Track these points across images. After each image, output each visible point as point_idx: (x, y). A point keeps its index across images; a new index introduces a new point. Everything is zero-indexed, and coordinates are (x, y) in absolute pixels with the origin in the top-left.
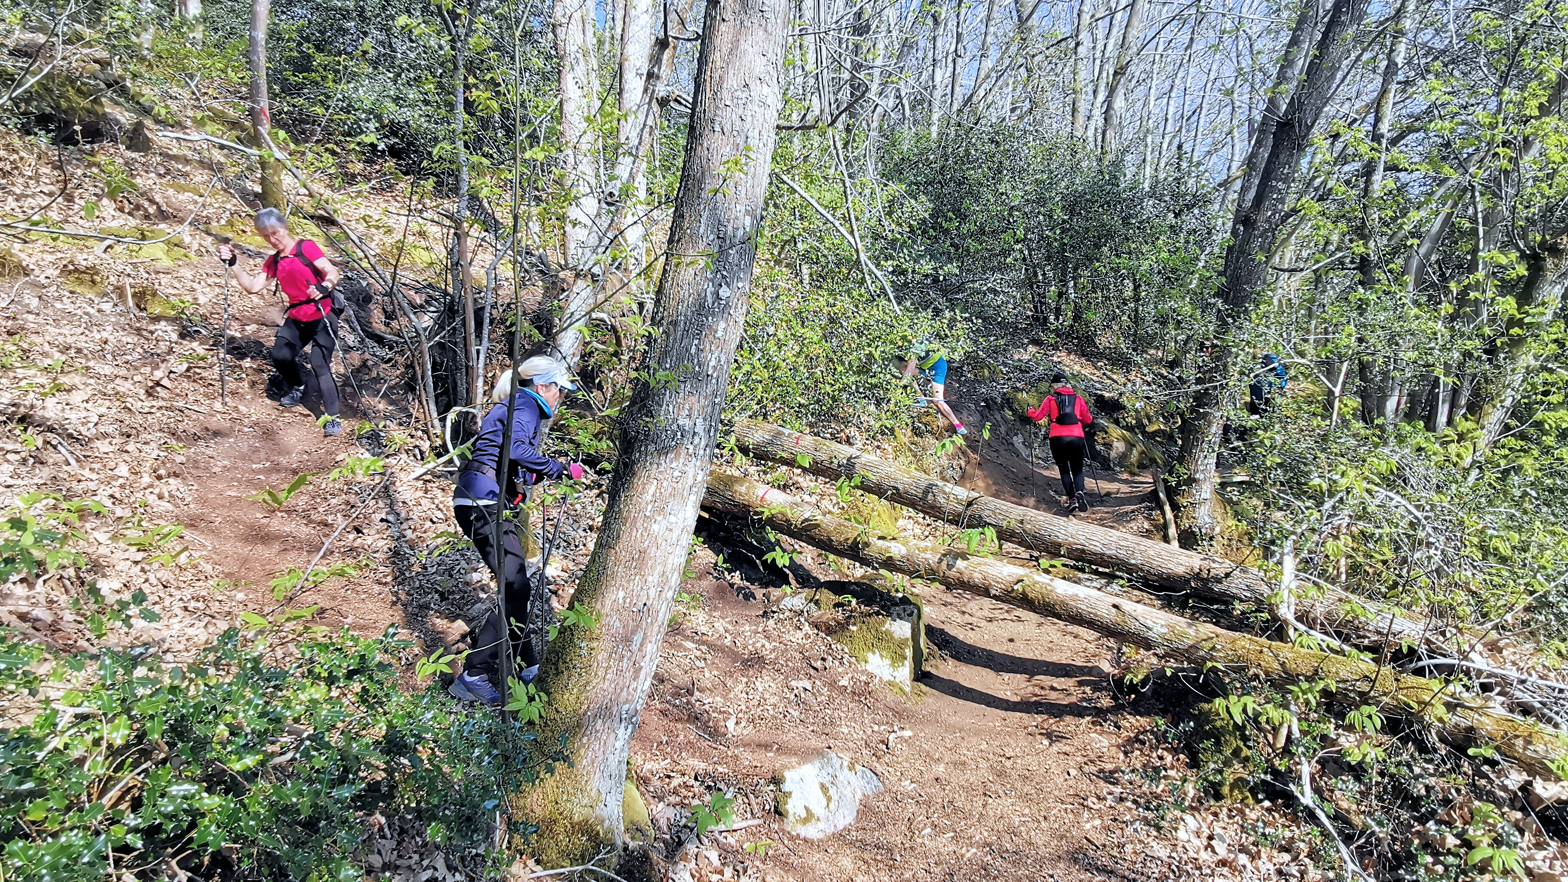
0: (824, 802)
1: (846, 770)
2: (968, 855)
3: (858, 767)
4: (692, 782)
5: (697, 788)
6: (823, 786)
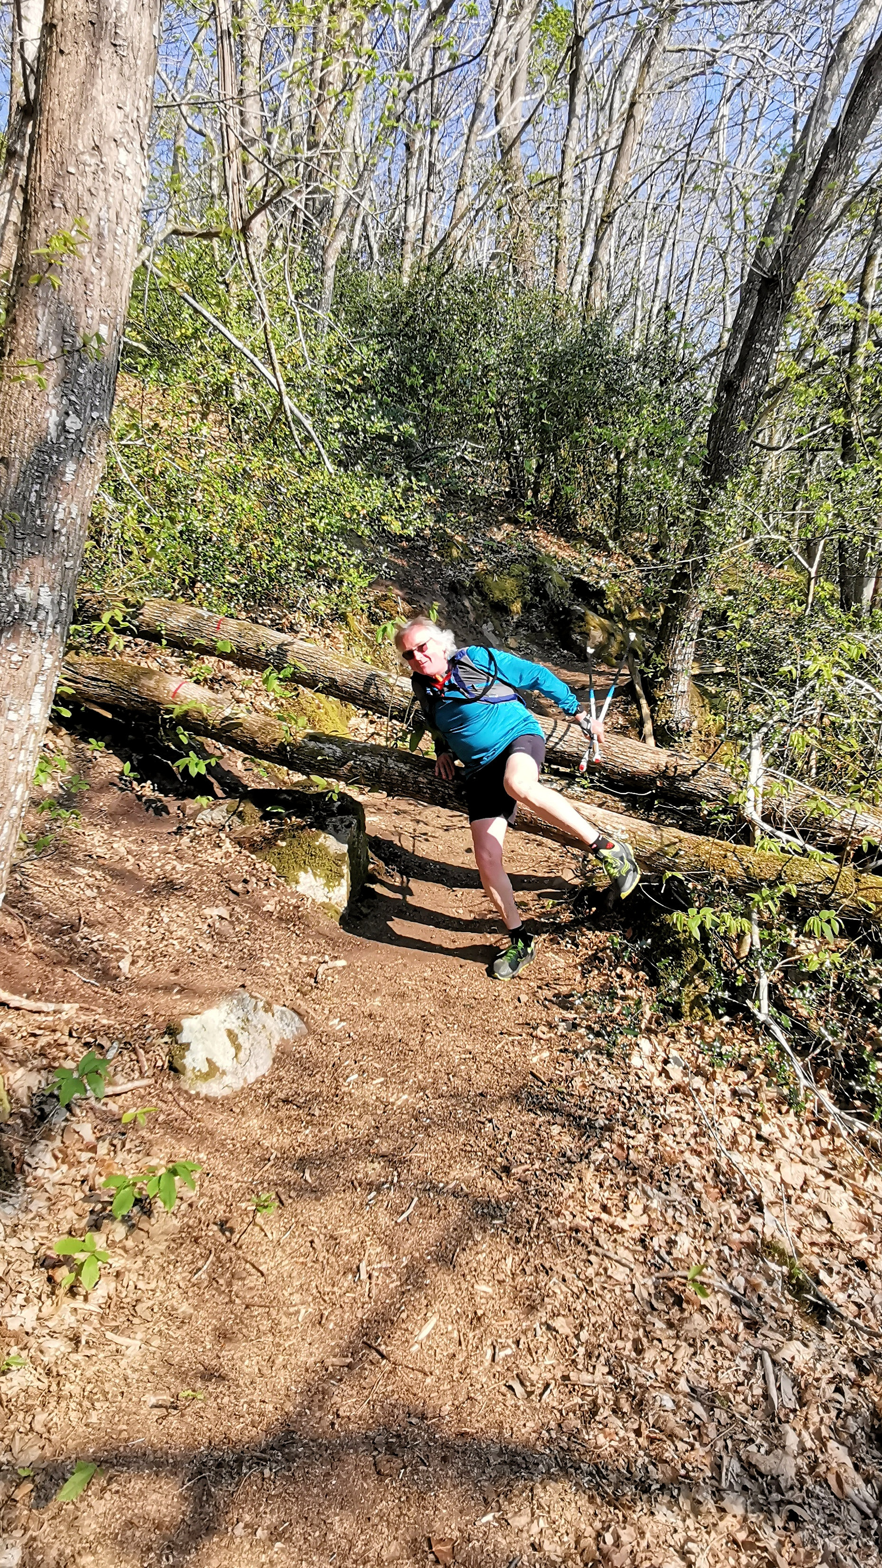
0: (233, 1051)
1: (261, 1012)
2: (399, 1103)
3: (276, 1007)
4: (65, 1039)
5: (73, 1046)
6: (230, 1033)
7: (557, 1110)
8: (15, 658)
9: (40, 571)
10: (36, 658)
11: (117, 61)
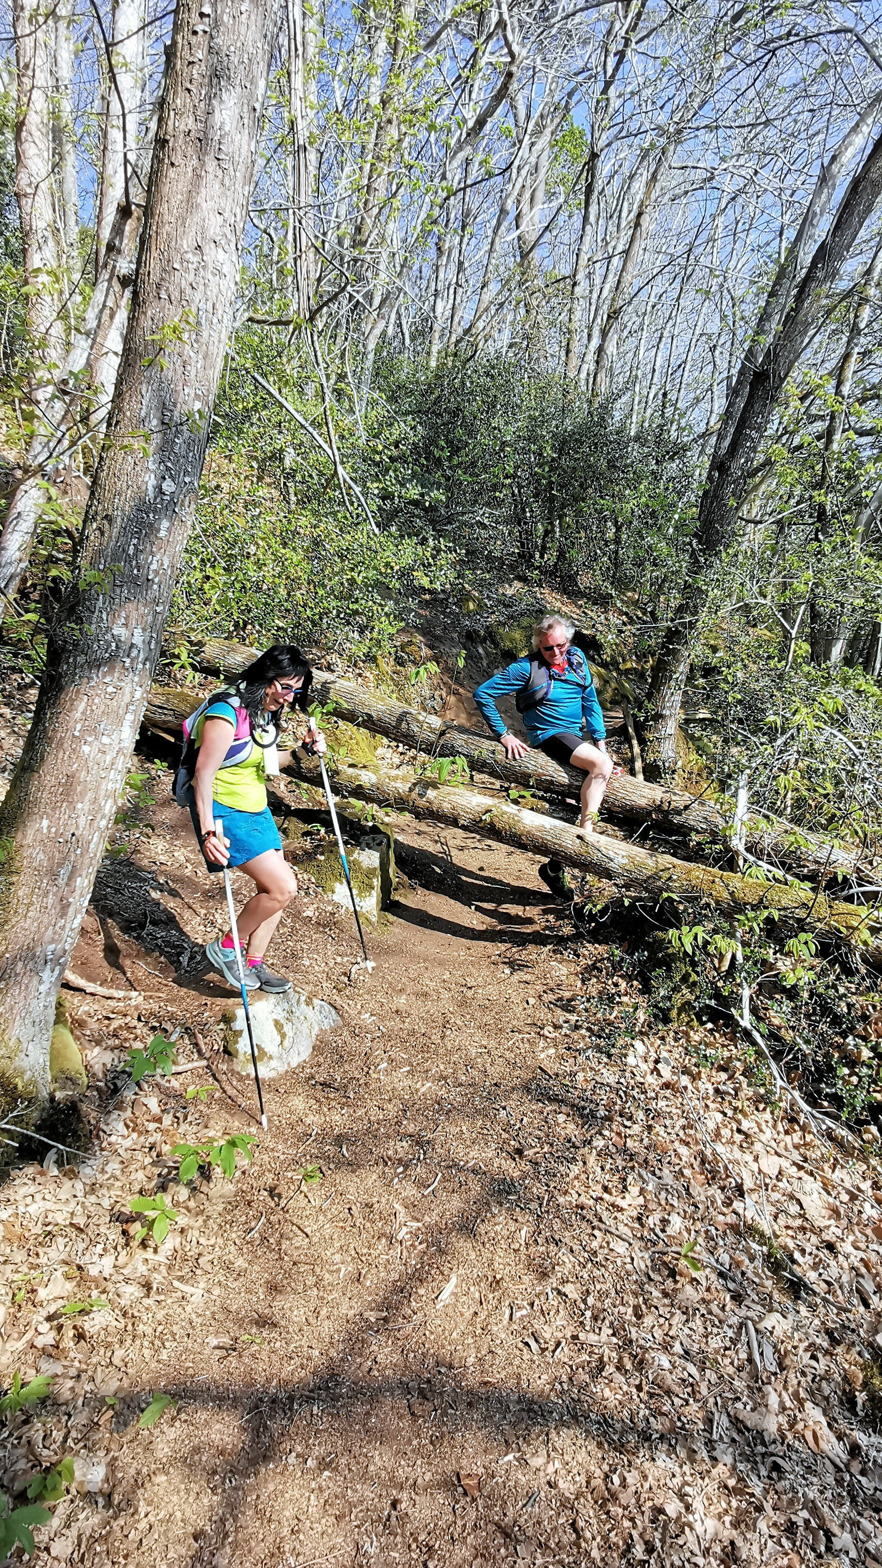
0: (279, 1038)
1: (303, 1006)
2: (423, 1090)
3: (316, 1002)
4: (135, 1022)
5: (141, 1029)
6: (277, 1023)
7: (562, 1101)
8: (110, 689)
9: (134, 614)
10: (127, 690)
11: (219, 173)
